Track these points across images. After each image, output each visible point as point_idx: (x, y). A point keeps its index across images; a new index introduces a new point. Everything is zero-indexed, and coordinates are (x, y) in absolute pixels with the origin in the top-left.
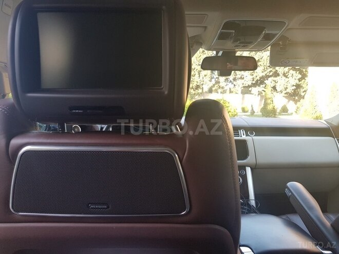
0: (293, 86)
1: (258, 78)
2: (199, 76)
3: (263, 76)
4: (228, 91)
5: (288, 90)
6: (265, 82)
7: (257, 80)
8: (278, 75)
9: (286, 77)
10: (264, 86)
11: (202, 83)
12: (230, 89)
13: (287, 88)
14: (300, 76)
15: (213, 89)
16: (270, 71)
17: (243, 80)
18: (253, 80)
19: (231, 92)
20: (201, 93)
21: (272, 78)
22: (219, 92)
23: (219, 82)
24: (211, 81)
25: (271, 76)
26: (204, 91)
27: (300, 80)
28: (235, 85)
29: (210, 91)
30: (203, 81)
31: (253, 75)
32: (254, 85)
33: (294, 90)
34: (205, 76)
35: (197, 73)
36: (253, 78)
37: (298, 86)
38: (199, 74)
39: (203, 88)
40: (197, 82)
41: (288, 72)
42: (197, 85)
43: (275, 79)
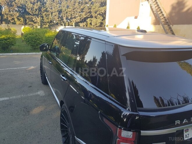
0: (99, 23)
1: (83, 18)
2: (52, 15)
3: (85, 17)
5: (97, 25)
6: (87, 20)
7: (83, 19)
8: (93, 17)
9: (96, 18)
10: (86, 22)
11: (53, 19)
13: (96, 24)
14: (102, 18)
16: (89, 15)
17: (76, 19)
18: (81, 19)
19: (69, 25)
21: (90, 19)
22: (63, 25)
23: (63, 19)
25: (89, 18)
27: (102, 20)
28: (71, 21)
30: (54, 19)
31: (80, 16)
32: (81, 22)
33: (100, 25)
34: (55, 15)
35: (50, 13)
36: (81, 18)
37: (102, 23)
38: (52, 14)
39: (54, 22)
40: (51, 19)
41: (97, 16)
42: (51, 21)
43: (91, 19)
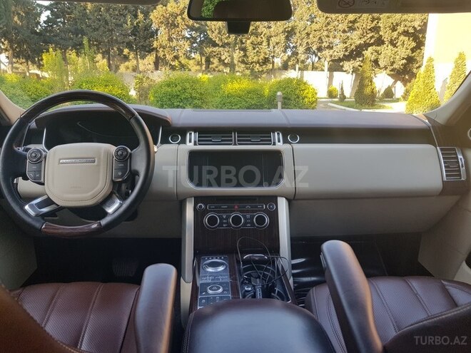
0: (403, 59)
1: (353, 47)
2: (269, 44)
3: (360, 44)
4: (310, 67)
5: (395, 66)
6: (364, 52)
7: (352, 51)
8: (383, 43)
9: (395, 45)
10: (361, 59)
11: (272, 54)
12: (313, 63)
13: (393, 62)
14: (414, 44)
15: (290, 63)
16: (371, 38)
17: (331, 51)
18: (346, 51)
19: (314, 68)
20: (271, 70)
21: (374, 47)
22: (297, 69)
23: (297, 54)
24: (285, 52)
25: (372, 45)
26: (275, 67)
27: (413, 50)
28: (319, 58)
29: (285, 67)
30: (274, 52)
31: (346, 43)
32: (347, 58)
33: (405, 65)
34: (277, 43)
35: (264, 39)
36: (346, 48)
37: (410, 60)
38: (268, 41)
39: (273, 62)
40: (265, 53)
41: (398, 38)
42: (265, 58)
43: (379, 48)
